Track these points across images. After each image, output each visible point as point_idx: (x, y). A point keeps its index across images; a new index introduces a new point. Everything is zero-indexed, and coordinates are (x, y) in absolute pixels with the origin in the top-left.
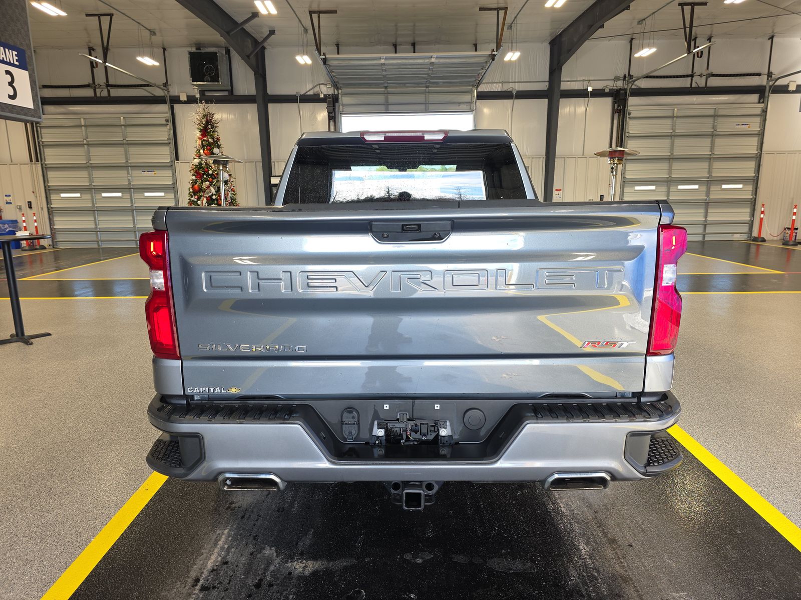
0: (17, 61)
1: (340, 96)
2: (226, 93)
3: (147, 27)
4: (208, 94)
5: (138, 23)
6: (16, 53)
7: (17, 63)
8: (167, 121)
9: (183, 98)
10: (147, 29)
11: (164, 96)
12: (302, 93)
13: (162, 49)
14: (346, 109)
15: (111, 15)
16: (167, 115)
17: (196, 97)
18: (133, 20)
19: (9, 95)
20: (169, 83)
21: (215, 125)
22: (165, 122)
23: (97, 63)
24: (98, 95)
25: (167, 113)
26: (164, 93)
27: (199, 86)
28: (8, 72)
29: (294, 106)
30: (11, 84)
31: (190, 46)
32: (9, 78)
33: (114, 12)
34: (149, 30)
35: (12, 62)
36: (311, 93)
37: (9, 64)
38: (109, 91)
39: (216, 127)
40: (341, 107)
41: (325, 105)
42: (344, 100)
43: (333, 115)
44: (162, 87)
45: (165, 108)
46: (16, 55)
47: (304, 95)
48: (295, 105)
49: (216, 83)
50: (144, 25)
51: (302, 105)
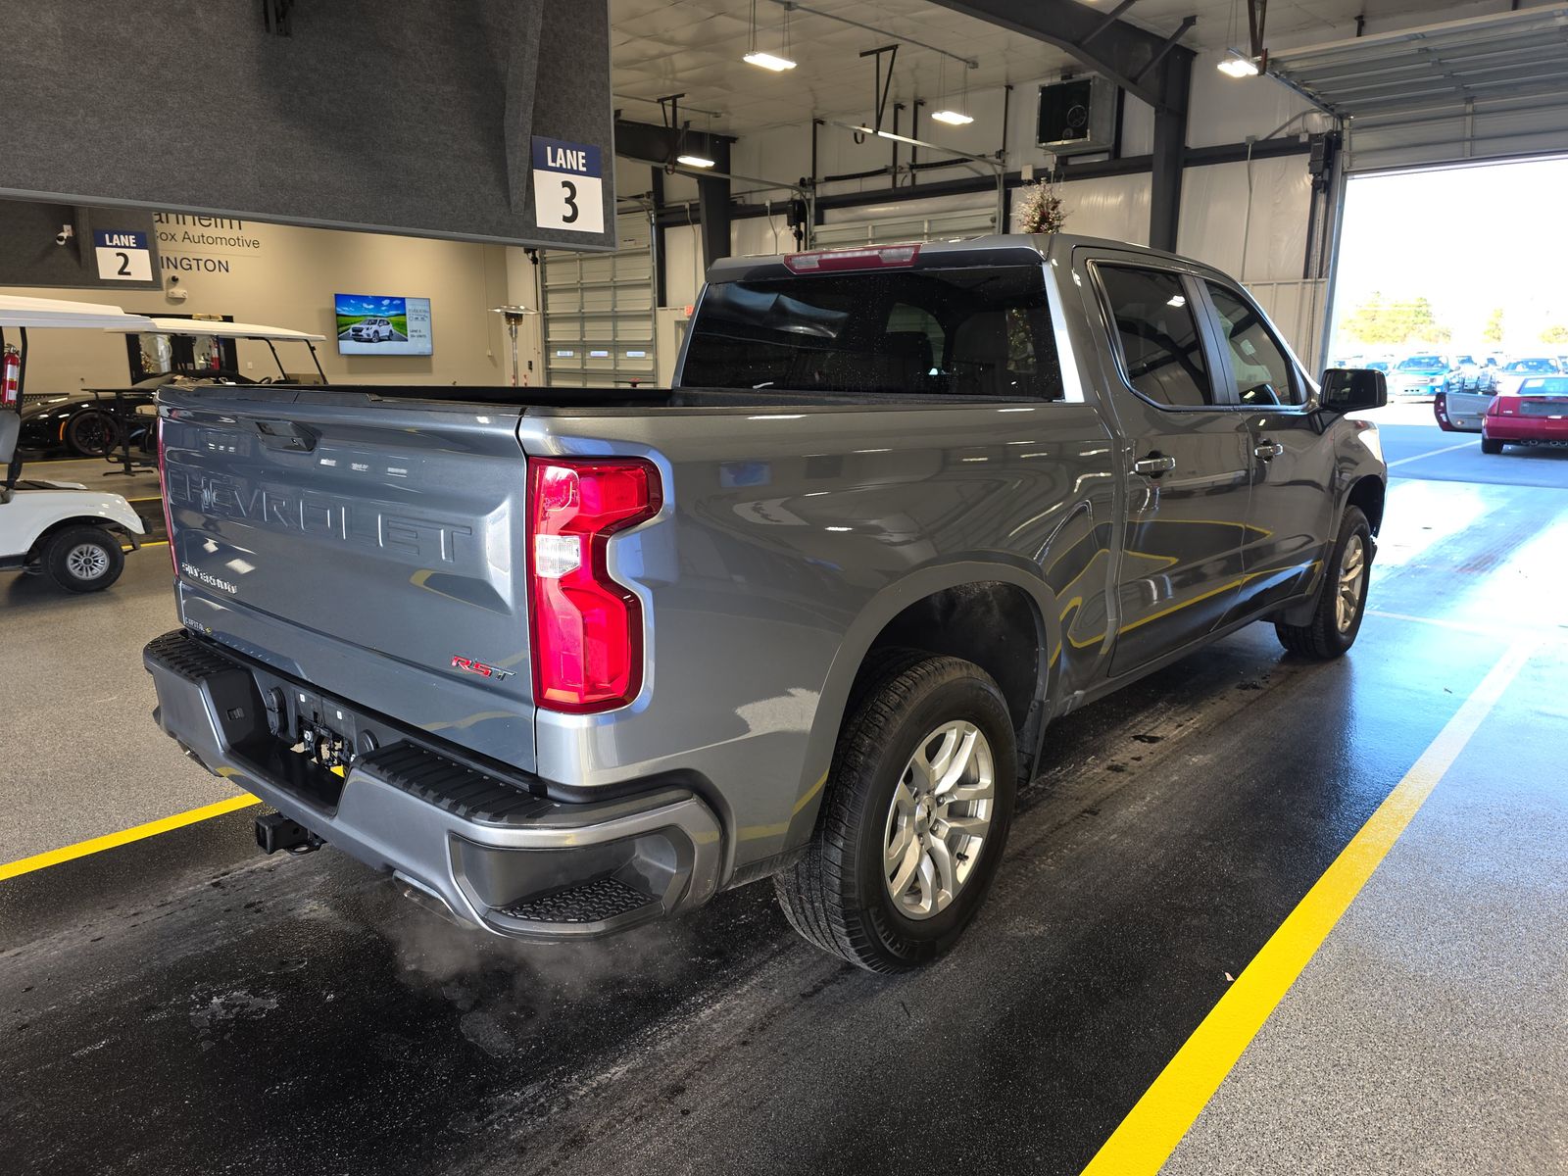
0: (584, 165)
1: (1346, 135)
2: (1105, 157)
3: (959, 56)
4: (1073, 162)
5: (943, 52)
6: (584, 154)
7: (584, 169)
8: (993, 220)
9: (1027, 175)
10: (961, 59)
11: (993, 176)
12: (1262, 137)
13: (1005, 88)
14: (1358, 163)
15: (894, 48)
16: (996, 209)
17: (1049, 170)
18: (931, 48)
19: (564, 217)
20: (1007, 151)
21: (1056, 223)
22: (990, 224)
23: (863, 135)
24: (899, 185)
25: (995, 206)
26: (995, 170)
27: (1055, 149)
28: (566, 184)
29: (1239, 167)
30: (569, 201)
31: (1051, 73)
32: (567, 192)
33: (899, 41)
34: (964, 60)
35: (575, 168)
36: (1282, 135)
37: (571, 171)
38: (914, 176)
39: (1058, 226)
40: (1346, 159)
41: (1307, 158)
42: (1358, 141)
43: (1326, 178)
44: (994, 159)
45: (993, 197)
46: (583, 158)
47: (1267, 140)
48: (1242, 165)
49: (1081, 140)
50: (953, 53)
51: (1258, 163)
